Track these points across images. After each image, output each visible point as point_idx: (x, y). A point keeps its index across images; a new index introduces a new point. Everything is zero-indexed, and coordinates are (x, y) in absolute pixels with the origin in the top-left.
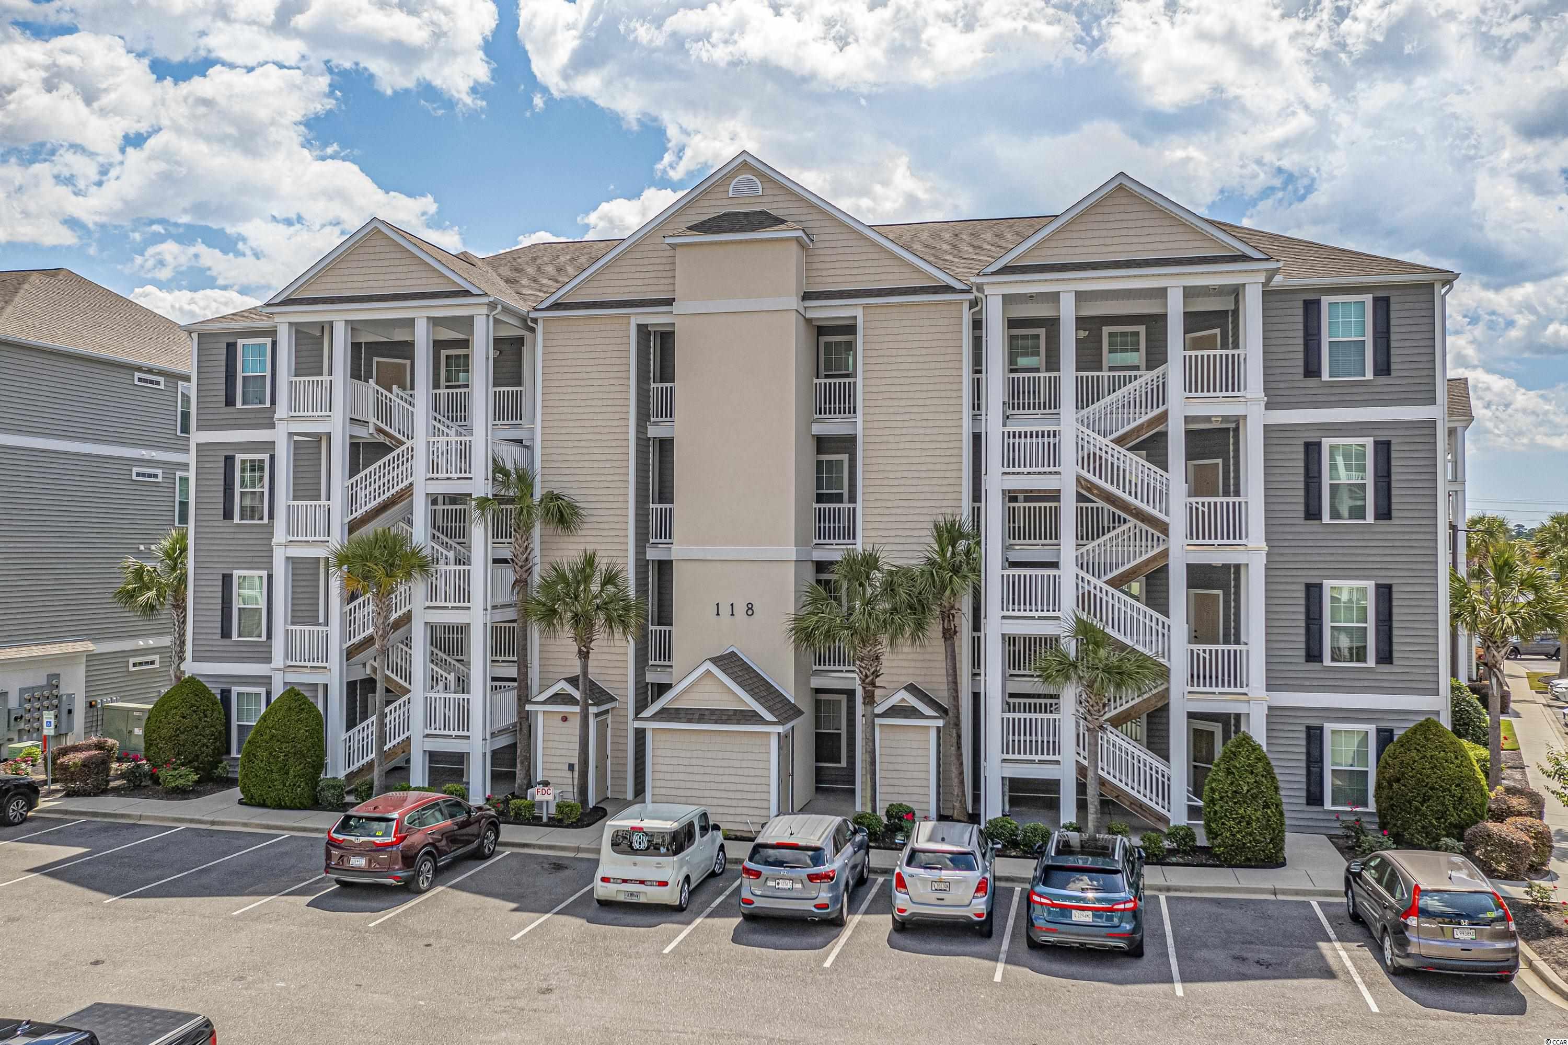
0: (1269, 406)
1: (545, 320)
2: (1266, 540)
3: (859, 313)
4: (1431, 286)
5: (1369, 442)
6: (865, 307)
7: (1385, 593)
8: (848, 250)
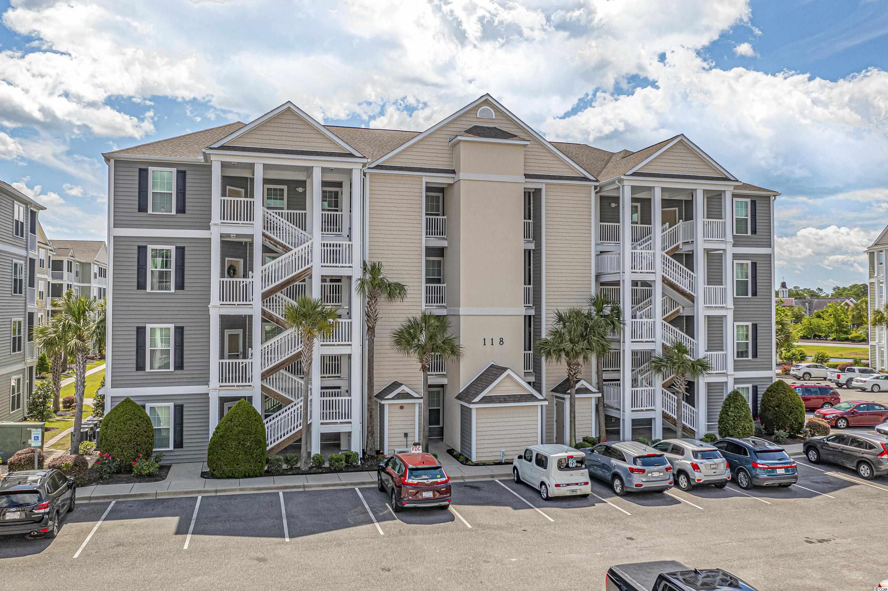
0: (734, 245)
1: (371, 174)
2: (734, 305)
3: (543, 187)
4: (769, 197)
5: (749, 262)
6: (547, 184)
7: (755, 326)
8: (537, 154)
